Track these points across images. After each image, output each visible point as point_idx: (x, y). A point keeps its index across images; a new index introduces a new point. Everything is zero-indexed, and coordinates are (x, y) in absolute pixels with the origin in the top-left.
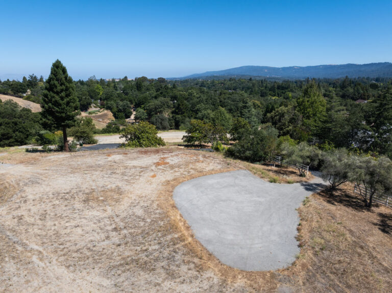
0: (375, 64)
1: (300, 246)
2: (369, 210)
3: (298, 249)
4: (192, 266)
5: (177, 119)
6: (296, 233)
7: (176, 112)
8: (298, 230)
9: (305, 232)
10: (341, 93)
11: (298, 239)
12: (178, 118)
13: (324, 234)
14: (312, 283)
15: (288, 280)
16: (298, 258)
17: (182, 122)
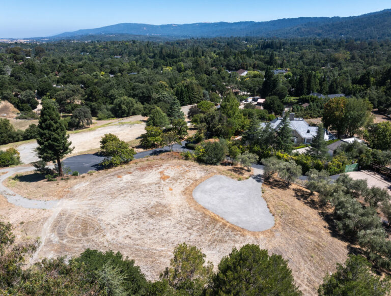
1: (273, 215)
2: (288, 188)
3: (273, 217)
4: (239, 235)
5: (93, 107)
6: (268, 210)
7: (90, 99)
8: (268, 207)
9: (271, 208)
10: (225, 62)
11: (271, 212)
12: (94, 105)
13: (280, 207)
14: (285, 229)
15: (276, 231)
16: (275, 221)
17: (98, 109)
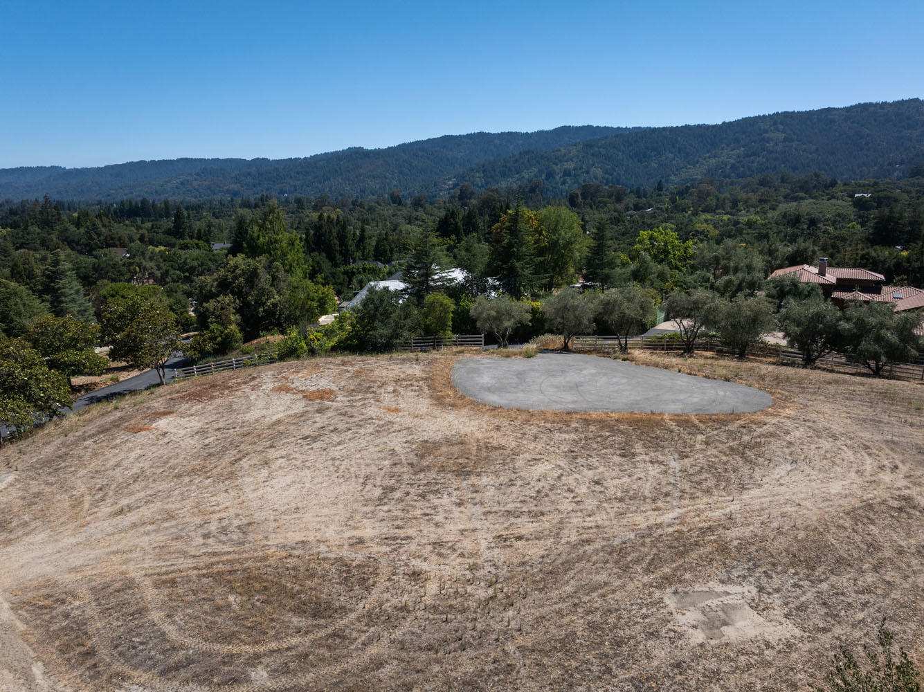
0: (30, 169)
1: (726, 381)
11: (711, 378)
